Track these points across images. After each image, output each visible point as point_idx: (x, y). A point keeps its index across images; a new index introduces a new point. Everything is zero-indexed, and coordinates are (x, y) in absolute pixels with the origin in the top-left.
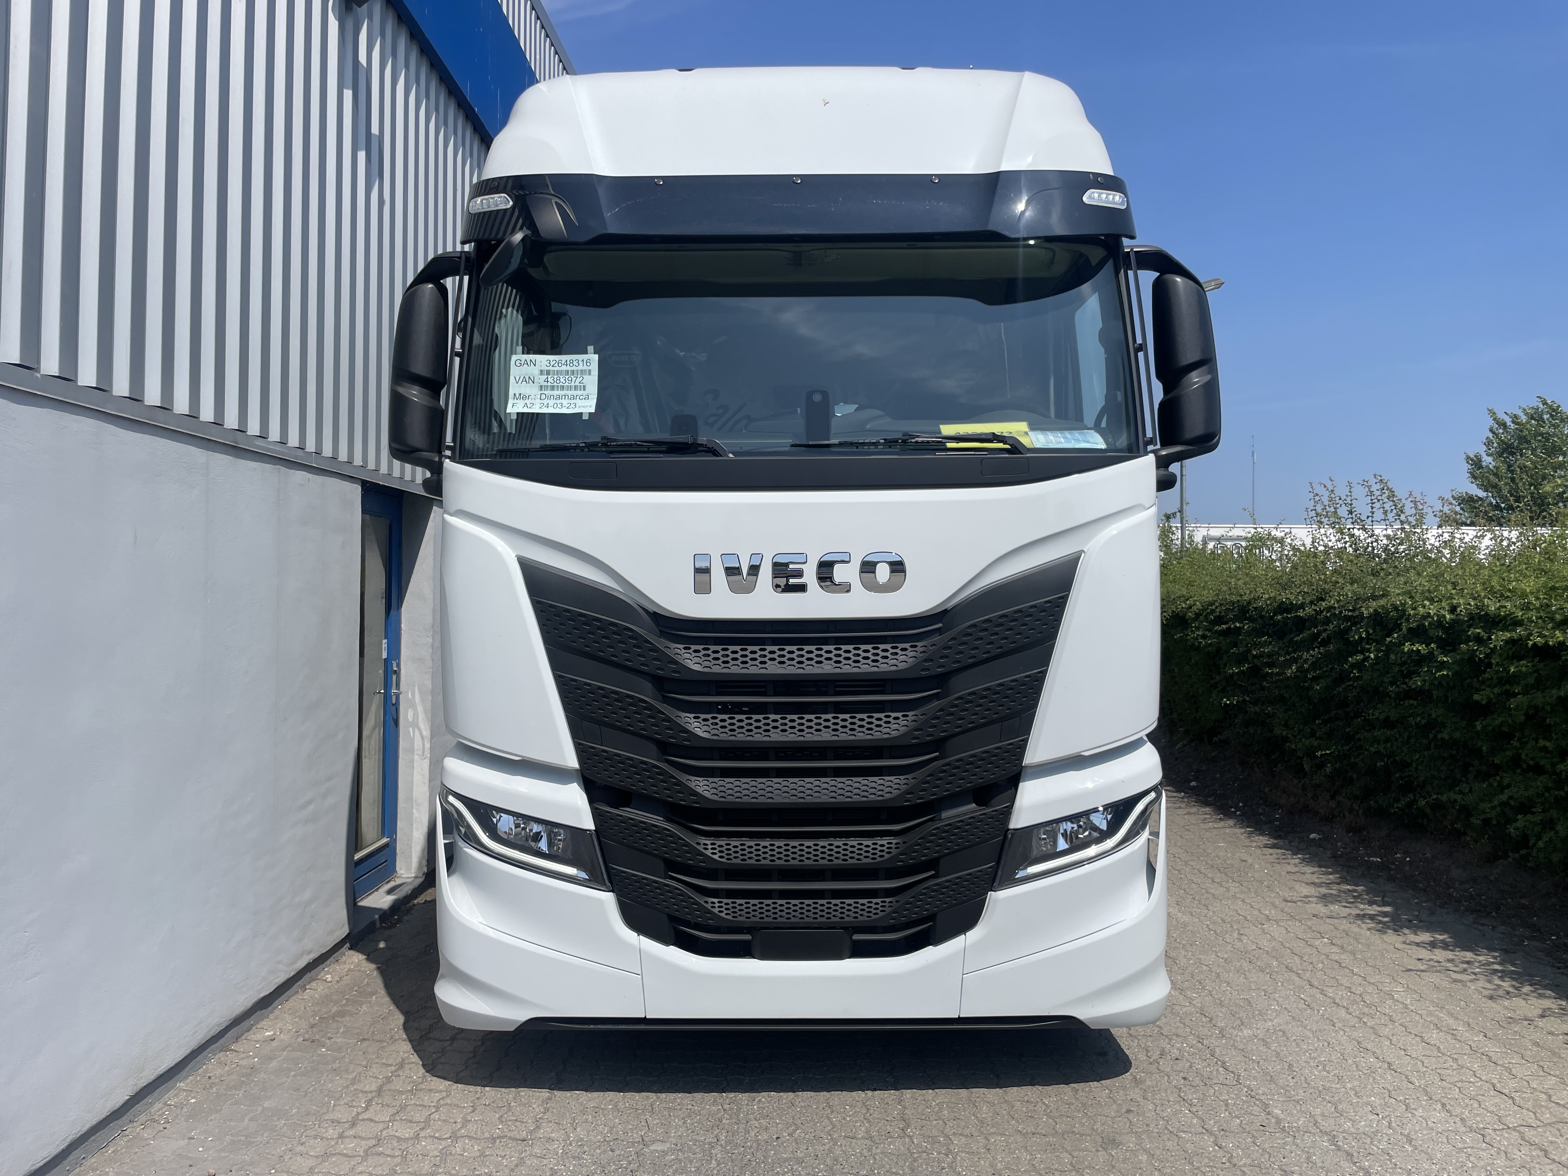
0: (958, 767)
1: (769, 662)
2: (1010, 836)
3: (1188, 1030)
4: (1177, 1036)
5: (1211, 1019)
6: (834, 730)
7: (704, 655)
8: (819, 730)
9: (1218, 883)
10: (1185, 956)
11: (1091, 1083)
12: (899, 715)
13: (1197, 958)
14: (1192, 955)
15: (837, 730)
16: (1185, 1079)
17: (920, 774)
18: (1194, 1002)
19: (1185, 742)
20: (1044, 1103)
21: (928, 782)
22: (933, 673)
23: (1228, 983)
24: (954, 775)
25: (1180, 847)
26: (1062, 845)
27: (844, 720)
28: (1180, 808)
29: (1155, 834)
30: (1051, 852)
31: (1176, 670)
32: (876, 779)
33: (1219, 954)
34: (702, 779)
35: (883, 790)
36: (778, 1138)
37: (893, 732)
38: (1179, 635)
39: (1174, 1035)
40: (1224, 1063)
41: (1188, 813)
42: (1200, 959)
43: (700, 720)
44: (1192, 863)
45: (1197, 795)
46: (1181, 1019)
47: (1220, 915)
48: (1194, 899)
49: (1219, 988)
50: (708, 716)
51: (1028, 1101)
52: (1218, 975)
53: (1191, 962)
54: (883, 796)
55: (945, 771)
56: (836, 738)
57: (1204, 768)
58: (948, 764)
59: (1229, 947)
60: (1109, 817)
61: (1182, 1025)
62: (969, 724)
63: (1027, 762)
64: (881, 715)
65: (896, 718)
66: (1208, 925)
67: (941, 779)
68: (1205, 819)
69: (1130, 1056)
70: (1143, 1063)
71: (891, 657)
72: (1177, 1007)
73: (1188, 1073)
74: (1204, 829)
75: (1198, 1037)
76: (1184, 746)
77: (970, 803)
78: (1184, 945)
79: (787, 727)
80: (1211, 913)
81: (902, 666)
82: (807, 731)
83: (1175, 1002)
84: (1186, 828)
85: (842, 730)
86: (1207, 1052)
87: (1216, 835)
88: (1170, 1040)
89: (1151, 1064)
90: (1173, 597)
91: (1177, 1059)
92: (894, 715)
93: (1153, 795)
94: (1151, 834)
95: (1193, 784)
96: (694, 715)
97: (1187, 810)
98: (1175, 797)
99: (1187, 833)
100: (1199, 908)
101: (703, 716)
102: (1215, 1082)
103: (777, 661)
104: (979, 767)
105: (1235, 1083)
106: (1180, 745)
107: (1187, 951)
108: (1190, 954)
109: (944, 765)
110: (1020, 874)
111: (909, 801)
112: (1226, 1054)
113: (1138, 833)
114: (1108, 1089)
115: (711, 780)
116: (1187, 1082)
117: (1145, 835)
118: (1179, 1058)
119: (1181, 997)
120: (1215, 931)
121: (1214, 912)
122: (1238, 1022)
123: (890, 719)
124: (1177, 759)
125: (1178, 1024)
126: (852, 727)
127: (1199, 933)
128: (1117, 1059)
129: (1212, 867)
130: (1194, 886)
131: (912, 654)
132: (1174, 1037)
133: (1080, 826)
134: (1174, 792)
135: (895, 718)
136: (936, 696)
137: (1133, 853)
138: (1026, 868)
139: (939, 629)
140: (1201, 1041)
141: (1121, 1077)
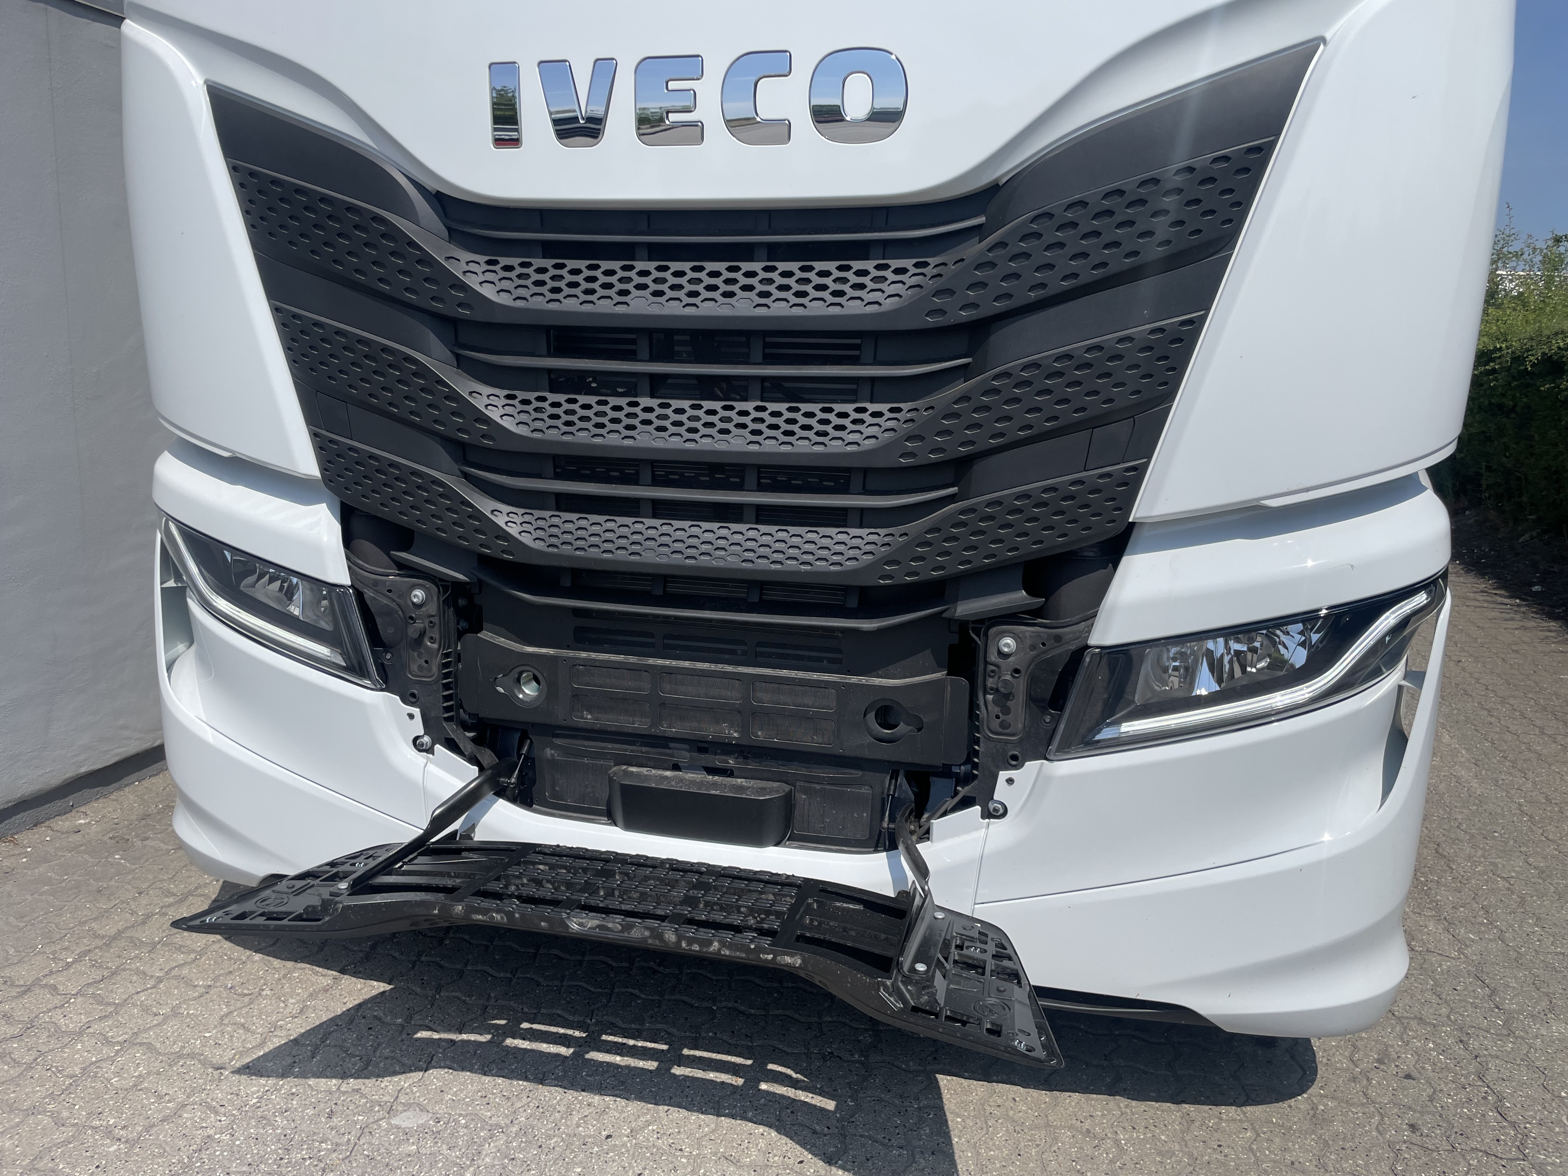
0: (991, 518)
1: (635, 292)
2: (1088, 660)
3: (1444, 1011)
4: (1421, 1020)
5: (1494, 992)
6: (754, 432)
7: (520, 276)
8: (726, 432)
9: (1549, 736)
10: (1470, 857)
11: (1223, 1109)
12: (883, 407)
13: (1492, 863)
14: (1483, 856)
15: (758, 433)
16: (1413, 1127)
17: (916, 527)
18: (1467, 951)
19: (1534, 534)
20: (1117, 1142)
21: (928, 544)
22: (952, 321)
23: (1539, 919)
24: (982, 532)
25: (1499, 675)
26: (1205, 684)
27: (776, 414)
28: (1512, 619)
29: (1416, 677)
30: (1181, 694)
31: (1537, 437)
32: (832, 531)
33: (1531, 860)
34: (523, 511)
35: (842, 554)
36: (608, 1137)
37: (867, 442)
38: (1548, 386)
39: (1415, 1018)
40: (1500, 1099)
41: (1525, 628)
42: (1495, 865)
43: (516, 402)
44: (1512, 701)
45: (1540, 604)
46: (1436, 984)
47: (1544, 790)
48: (1506, 758)
49: (1520, 926)
50: (532, 396)
51: (1088, 1131)
52: (1522, 902)
53: (1479, 868)
54: (841, 565)
55: (963, 524)
56: (754, 448)
57: (1556, 569)
58: (971, 510)
59: (1551, 850)
60: (1315, 637)
61: (1434, 999)
62: (1021, 429)
63: (1138, 515)
64: (849, 408)
65: (877, 414)
66: (1520, 805)
67: (955, 538)
68: (1547, 637)
69: (1319, 1055)
70: (1339, 1076)
71: (871, 285)
72: (1433, 959)
73: (1422, 1113)
74: (1542, 652)
75: (1461, 1029)
76: (1532, 538)
77: (1015, 589)
78: (1472, 836)
79: (667, 423)
80: (1529, 785)
81: (889, 304)
82: (703, 431)
83: (1431, 946)
84: (1514, 647)
85: (768, 432)
86: (1471, 1068)
87: (1559, 662)
88: (1405, 1028)
89: (1354, 1079)
90: (1546, 332)
91: (1408, 1077)
92: (872, 407)
93: (1421, 599)
94: (1407, 676)
95: (1536, 588)
96: (506, 392)
97: (1521, 624)
98: (1507, 604)
99: (1513, 656)
100: (1510, 773)
101: (521, 395)
102: (1474, 1144)
103: (650, 290)
104: (1035, 519)
105: (1514, 1153)
106: (1527, 537)
107: (1475, 847)
108: (1480, 853)
109: (963, 512)
110: (1106, 733)
111: (890, 577)
112: (1510, 1079)
113: (1376, 673)
114: (1254, 1129)
115: (538, 513)
116: (1416, 1138)
117: (1394, 678)
118: (1415, 1074)
119: (1445, 938)
120: (1531, 817)
121: (1534, 783)
122: (1545, 1004)
123: (865, 416)
124: (1517, 554)
125: (1428, 995)
126: (789, 427)
127: (1504, 816)
128: (1293, 1057)
129: (1545, 709)
130: (1509, 737)
131: (915, 280)
132: (1414, 1024)
133: (1254, 650)
134: (1505, 597)
135: (875, 415)
136: (964, 372)
137: (1356, 714)
138: (1118, 722)
139: (979, 227)
140: (1465, 1039)
141: (1285, 1104)
